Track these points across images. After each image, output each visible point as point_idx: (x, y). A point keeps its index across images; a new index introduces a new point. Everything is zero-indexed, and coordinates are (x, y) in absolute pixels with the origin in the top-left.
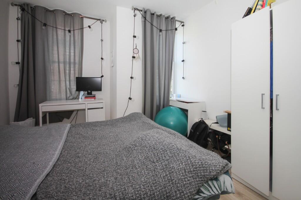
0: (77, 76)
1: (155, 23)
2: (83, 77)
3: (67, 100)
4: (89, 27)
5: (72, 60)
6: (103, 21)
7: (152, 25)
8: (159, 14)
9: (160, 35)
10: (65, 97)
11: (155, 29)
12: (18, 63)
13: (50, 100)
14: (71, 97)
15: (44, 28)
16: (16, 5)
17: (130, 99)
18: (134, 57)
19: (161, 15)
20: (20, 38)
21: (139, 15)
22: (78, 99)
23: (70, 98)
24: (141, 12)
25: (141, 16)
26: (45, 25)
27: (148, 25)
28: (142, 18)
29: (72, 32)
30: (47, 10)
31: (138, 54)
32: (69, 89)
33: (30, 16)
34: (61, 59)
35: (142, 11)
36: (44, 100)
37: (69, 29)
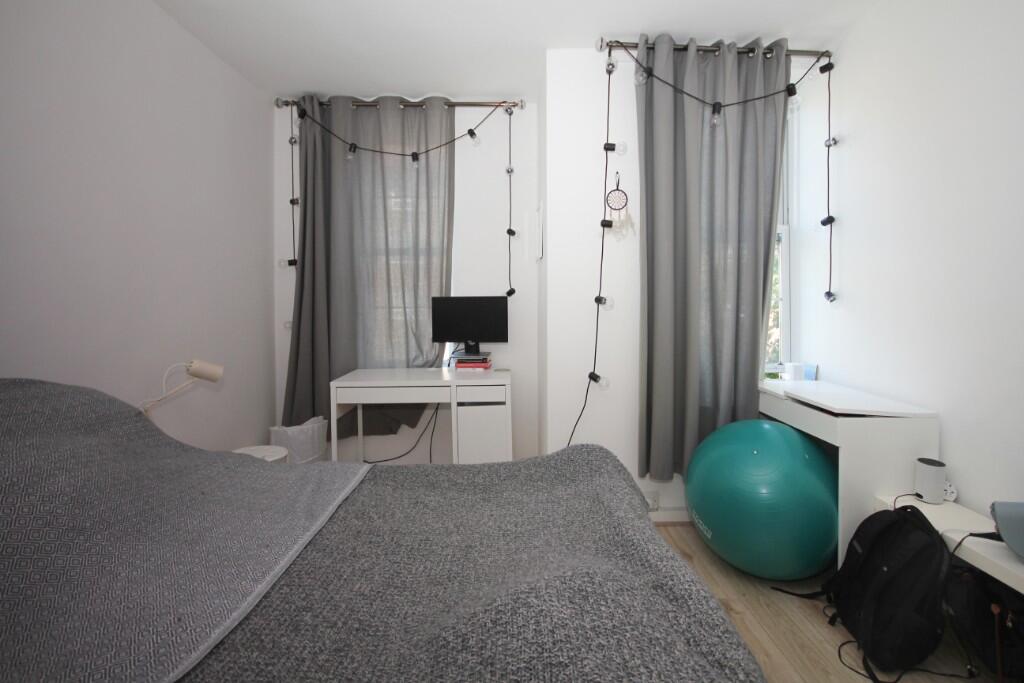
0: (436, 294)
1: (690, 84)
2: (453, 295)
3: (408, 366)
4: (471, 133)
5: (422, 244)
6: (515, 105)
7: (678, 90)
8: (709, 43)
9: (713, 127)
10: (404, 357)
11: (691, 107)
12: (292, 263)
13: (365, 368)
14: (420, 361)
15: (350, 157)
16: (287, 104)
17: (594, 377)
18: (606, 224)
19: (718, 46)
20: (297, 195)
21: (626, 63)
22: (440, 366)
23: (416, 363)
24: (635, 53)
25: (633, 65)
26: (354, 148)
27: (664, 96)
28: (637, 72)
29: (422, 158)
30: (359, 104)
31: (623, 211)
32: (415, 335)
33: (318, 129)
34: (394, 243)
35: (635, 46)
36: (351, 366)
37: (415, 150)
